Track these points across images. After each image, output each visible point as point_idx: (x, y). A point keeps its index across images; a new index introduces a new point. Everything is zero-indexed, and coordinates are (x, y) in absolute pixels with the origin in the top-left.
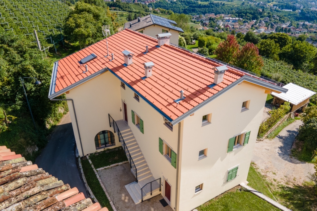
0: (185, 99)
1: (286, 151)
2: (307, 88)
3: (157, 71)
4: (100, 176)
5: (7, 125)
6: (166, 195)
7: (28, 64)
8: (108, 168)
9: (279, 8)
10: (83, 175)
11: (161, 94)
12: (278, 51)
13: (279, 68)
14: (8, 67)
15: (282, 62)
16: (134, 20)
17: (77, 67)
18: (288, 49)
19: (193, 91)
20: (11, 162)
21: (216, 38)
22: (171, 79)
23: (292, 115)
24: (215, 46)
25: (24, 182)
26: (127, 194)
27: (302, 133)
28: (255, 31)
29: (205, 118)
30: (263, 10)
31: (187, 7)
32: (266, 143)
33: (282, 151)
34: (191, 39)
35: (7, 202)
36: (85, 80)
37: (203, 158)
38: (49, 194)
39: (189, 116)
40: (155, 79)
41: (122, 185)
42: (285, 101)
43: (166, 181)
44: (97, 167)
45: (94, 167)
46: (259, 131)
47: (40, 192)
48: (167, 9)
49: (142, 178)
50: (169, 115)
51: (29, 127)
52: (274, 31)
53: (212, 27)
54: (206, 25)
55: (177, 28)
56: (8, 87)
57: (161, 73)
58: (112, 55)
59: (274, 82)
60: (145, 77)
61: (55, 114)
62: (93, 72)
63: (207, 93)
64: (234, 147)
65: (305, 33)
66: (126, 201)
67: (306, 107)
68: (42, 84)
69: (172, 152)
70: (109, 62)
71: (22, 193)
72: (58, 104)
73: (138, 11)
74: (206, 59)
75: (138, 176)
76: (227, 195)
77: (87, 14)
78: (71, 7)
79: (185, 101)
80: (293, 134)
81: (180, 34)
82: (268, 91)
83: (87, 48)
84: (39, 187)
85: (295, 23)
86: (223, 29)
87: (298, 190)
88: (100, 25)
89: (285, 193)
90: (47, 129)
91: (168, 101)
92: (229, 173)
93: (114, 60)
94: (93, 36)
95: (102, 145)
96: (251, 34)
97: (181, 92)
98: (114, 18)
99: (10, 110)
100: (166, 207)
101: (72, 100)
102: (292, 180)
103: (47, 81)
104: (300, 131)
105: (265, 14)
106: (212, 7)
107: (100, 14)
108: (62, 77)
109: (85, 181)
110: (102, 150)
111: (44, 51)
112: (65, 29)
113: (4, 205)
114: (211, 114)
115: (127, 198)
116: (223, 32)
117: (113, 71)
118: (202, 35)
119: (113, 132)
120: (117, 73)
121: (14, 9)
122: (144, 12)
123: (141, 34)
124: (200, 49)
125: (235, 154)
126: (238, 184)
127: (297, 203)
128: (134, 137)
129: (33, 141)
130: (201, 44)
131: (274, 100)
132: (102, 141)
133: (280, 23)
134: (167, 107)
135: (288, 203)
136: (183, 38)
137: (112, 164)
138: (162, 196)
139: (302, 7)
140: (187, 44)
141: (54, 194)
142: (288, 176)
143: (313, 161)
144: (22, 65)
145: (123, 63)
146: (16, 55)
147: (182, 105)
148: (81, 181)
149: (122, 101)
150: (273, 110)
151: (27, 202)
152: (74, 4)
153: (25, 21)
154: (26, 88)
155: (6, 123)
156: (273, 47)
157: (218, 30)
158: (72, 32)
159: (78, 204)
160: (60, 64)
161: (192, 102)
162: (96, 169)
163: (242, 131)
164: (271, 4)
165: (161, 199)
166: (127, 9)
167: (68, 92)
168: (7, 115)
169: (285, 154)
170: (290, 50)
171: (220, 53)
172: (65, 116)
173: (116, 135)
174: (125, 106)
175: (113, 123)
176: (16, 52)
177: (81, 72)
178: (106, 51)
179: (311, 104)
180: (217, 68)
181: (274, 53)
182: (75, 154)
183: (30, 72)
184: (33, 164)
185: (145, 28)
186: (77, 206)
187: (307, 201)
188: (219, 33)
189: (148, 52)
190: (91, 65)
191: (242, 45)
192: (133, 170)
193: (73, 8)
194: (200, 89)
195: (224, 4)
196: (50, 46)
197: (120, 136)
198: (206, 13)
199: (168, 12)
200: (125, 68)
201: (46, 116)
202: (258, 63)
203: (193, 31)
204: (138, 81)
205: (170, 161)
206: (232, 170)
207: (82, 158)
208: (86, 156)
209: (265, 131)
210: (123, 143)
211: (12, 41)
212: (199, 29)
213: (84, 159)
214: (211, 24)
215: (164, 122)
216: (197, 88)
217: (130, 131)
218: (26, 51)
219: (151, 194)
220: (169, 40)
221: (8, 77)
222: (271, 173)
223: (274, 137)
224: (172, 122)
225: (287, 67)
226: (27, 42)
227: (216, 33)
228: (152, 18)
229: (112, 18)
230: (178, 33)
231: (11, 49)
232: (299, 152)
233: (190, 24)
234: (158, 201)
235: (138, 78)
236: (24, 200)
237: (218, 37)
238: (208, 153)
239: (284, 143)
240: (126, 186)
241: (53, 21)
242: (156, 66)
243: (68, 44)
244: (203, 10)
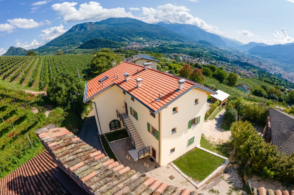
0: (162, 99)
1: (219, 126)
2: (226, 93)
3: (144, 83)
4: (111, 146)
5: (64, 118)
6: (153, 156)
7: (74, 86)
8: (118, 141)
9: (210, 54)
10: (102, 145)
11: (147, 96)
12: (212, 73)
13: (213, 82)
14: (65, 88)
15: (214, 79)
16: (129, 57)
17: (97, 84)
18: (216, 73)
19: (166, 94)
20: (68, 136)
21: (179, 65)
22: (153, 87)
23: (221, 107)
24: (178, 69)
25: (74, 146)
26: (130, 156)
27: (226, 116)
28: (199, 63)
29: (174, 109)
30: (202, 54)
31: (161, 50)
32: (209, 122)
33: (217, 126)
34: (164, 65)
35: (68, 155)
36: (102, 91)
37: (174, 133)
38: (86, 153)
39: (165, 109)
40: (143, 88)
41: (127, 151)
42: (217, 99)
43: (153, 148)
44: (110, 141)
45: (108, 141)
46: (205, 116)
47: (82, 152)
48: (149, 51)
49: (138, 147)
50: (153, 109)
51: (74, 118)
52: (209, 64)
53: (176, 59)
54: (173, 59)
55: (155, 60)
56: (65, 98)
57: (146, 84)
58: (117, 76)
59: (211, 89)
60: (137, 87)
61: (86, 111)
62: (106, 86)
63: (174, 95)
64: (192, 125)
65: (223, 66)
66: (129, 159)
67: (227, 102)
68: (80, 95)
69: (156, 131)
70: (116, 80)
71: (74, 151)
72: (87, 105)
73: (131, 53)
74: (173, 75)
75: (136, 146)
76: (190, 153)
77: (103, 57)
78: (94, 55)
79: (162, 100)
80: (221, 117)
81: (157, 63)
82: (208, 93)
83: (103, 74)
84: (81, 149)
85: (218, 61)
86: (182, 61)
87: (225, 145)
88: (110, 61)
89: (218, 148)
90: (82, 119)
91: (151, 100)
92: (189, 140)
93: (118, 79)
94: (106, 67)
95: (114, 128)
96: (198, 64)
97: (159, 94)
98: (117, 57)
99: (65, 109)
100: (153, 162)
101: (95, 103)
102: (222, 141)
103: (82, 93)
104: (224, 115)
105: (204, 56)
106: (176, 50)
107: (110, 56)
108: (90, 90)
109: (103, 148)
110: (114, 131)
111: (81, 78)
112: (91, 65)
113: (67, 156)
114: (178, 107)
115: (130, 157)
116: (182, 62)
117: (118, 85)
118: (170, 63)
119: (120, 120)
120: (121, 86)
121: (69, 61)
122: (135, 53)
123: (134, 64)
124: (170, 71)
125: (192, 130)
126: (195, 147)
127: (224, 152)
128: (132, 123)
129: (76, 126)
130: (170, 68)
131: (212, 99)
132: (114, 126)
133: (211, 60)
134: (151, 104)
135: (220, 152)
136: (159, 65)
137: (120, 139)
138: (150, 156)
139: (220, 55)
140: (162, 68)
141: (89, 153)
142: (220, 139)
143: (230, 129)
144: (71, 86)
145: (124, 80)
146: (69, 81)
147: (160, 102)
148: (101, 148)
149: (124, 102)
150: (212, 104)
151: (77, 156)
152: (96, 53)
153: (73, 65)
154: (73, 98)
155: (64, 116)
156: (209, 71)
157: (179, 61)
158: (95, 66)
159: (102, 159)
160: (89, 83)
161: (166, 100)
162: (109, 142)
163: (196, 116)
164: (206, 52)
165: (150, 158)
166: (125, 52)
167: (93, 98)
168: (65, 112)
169: (218, 127)
170: (217, 74)
171: (181, 73)
172: (91, 112)
173: (121, 122)
174: (126, 104)
175: (119, 115)
176: (69, 80)
177: (100, 86)
178: (114, 74)
179: (228, 100)
180: (180, 80)
181: (210, 74)
182: (97, 133)
183: (74, 89)
184: (78, 137)
185: (137, 61)
186: (101, 160)
187: (228, 150)
188: (180, 63)
189: (139, 73)
190: (105, 82)
191: (194, 69)
192: (132, 142)
193: (95, 55)
194: (170, 93)
195: (182, 49)
196: (84, 75)
197: (124, 123)
198: (172, 53)
199: (150, 52)
200: (125, 83)
201: (81, 112)
202: (202, 79)
203: (165, 62)
204: (133, 89)
205: (155, 136)
206: (191, 139)
207: (101, 136)
208: (103, 135)
209: (208, 116)
210: (126, 127)
211: (67, 75)
212: (168, 60)
213: (102, 136)
214: (175, 58)
215: (150, 113)
216: (169, 92)
217: (130, 119)
218: (73, 79)
219: (144, 155)
220: (150, 66)
221: (65, 93)
222: (212, 139)
223: (213, 119)
224: (155, 113)
225: (217, 82)
226: (73, 75)
227: (178, 63)
228: (140, 56)
229: (116, 57)
230: (156, 63)
231: (67, 79)
232: (224, 126)
233: (163, 58)
234: (148, 159)
235: (133, 88)
236: (75, 154)
237: (180, 64)
238: (177, 130)
239: (218, 122)
240: (129, 151)
241: (86, 63)
242: (143, 80)
243: (93, 73)
244: (170, 51)
